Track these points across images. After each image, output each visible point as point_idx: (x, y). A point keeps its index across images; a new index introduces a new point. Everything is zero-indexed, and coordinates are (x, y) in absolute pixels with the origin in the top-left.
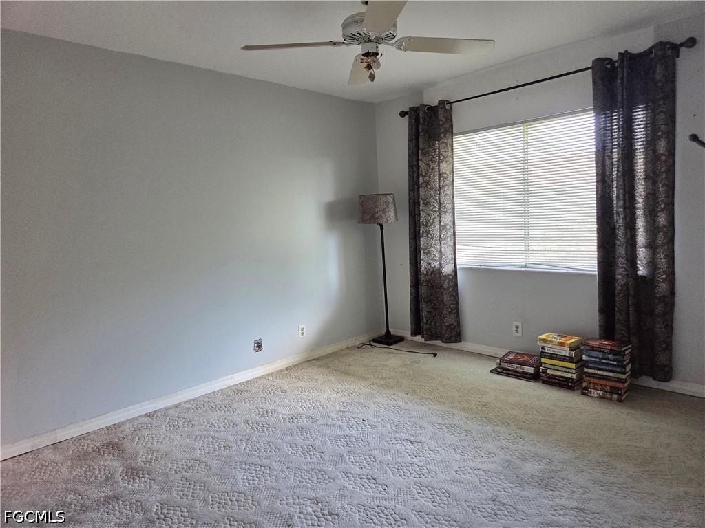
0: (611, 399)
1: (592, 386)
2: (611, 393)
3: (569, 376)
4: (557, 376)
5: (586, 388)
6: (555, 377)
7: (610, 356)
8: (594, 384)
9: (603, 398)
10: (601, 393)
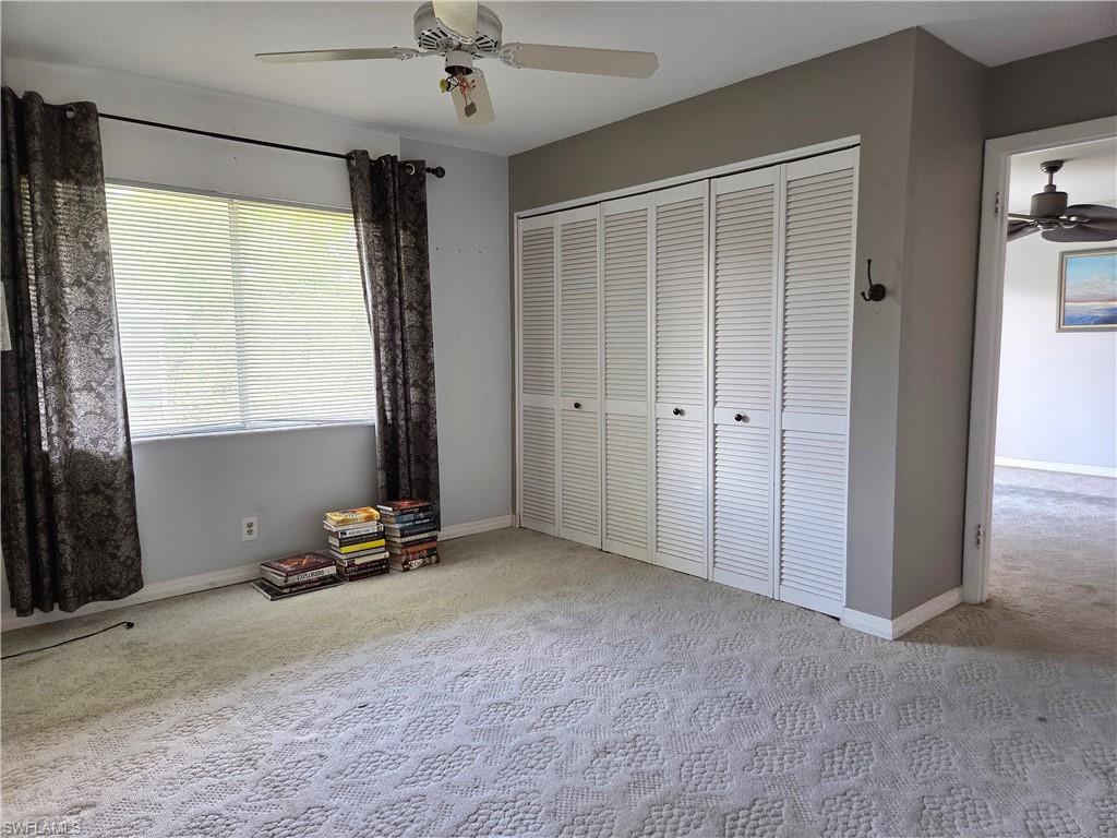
0: (430, 564)
1: (411, 557)
2: (429, 556)
3: (382, 556)
4: (367, 563)
5: (406, 563)
6: (365, 566)
7: (422, 515)
8: (412, 553)
9: (424, 565)
10: (420, 561)
